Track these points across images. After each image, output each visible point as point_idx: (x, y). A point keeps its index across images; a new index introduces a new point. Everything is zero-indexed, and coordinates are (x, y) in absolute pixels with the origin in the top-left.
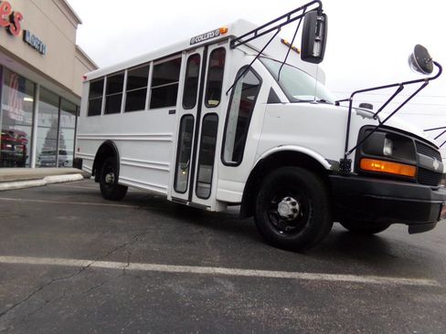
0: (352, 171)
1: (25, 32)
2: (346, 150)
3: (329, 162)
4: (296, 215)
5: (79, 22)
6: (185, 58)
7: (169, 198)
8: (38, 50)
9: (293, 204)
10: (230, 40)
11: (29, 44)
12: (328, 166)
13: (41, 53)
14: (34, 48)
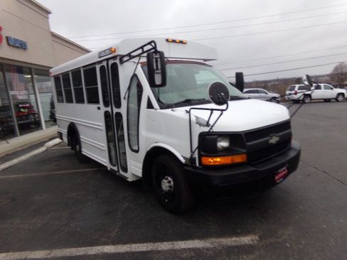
0: (198, 165)
1: (7, 37)
2: (191, 151)
3: (184, 158)
4: (172, 189)
5: (48, 12)
6: (98, 67)
7: (109, 169)
8: (21, 48)
9: (169, 182)
10: (118, 58)
11: (13, 46)
12: (183, 161)
13: (25, 49)
14: (17, 47)
